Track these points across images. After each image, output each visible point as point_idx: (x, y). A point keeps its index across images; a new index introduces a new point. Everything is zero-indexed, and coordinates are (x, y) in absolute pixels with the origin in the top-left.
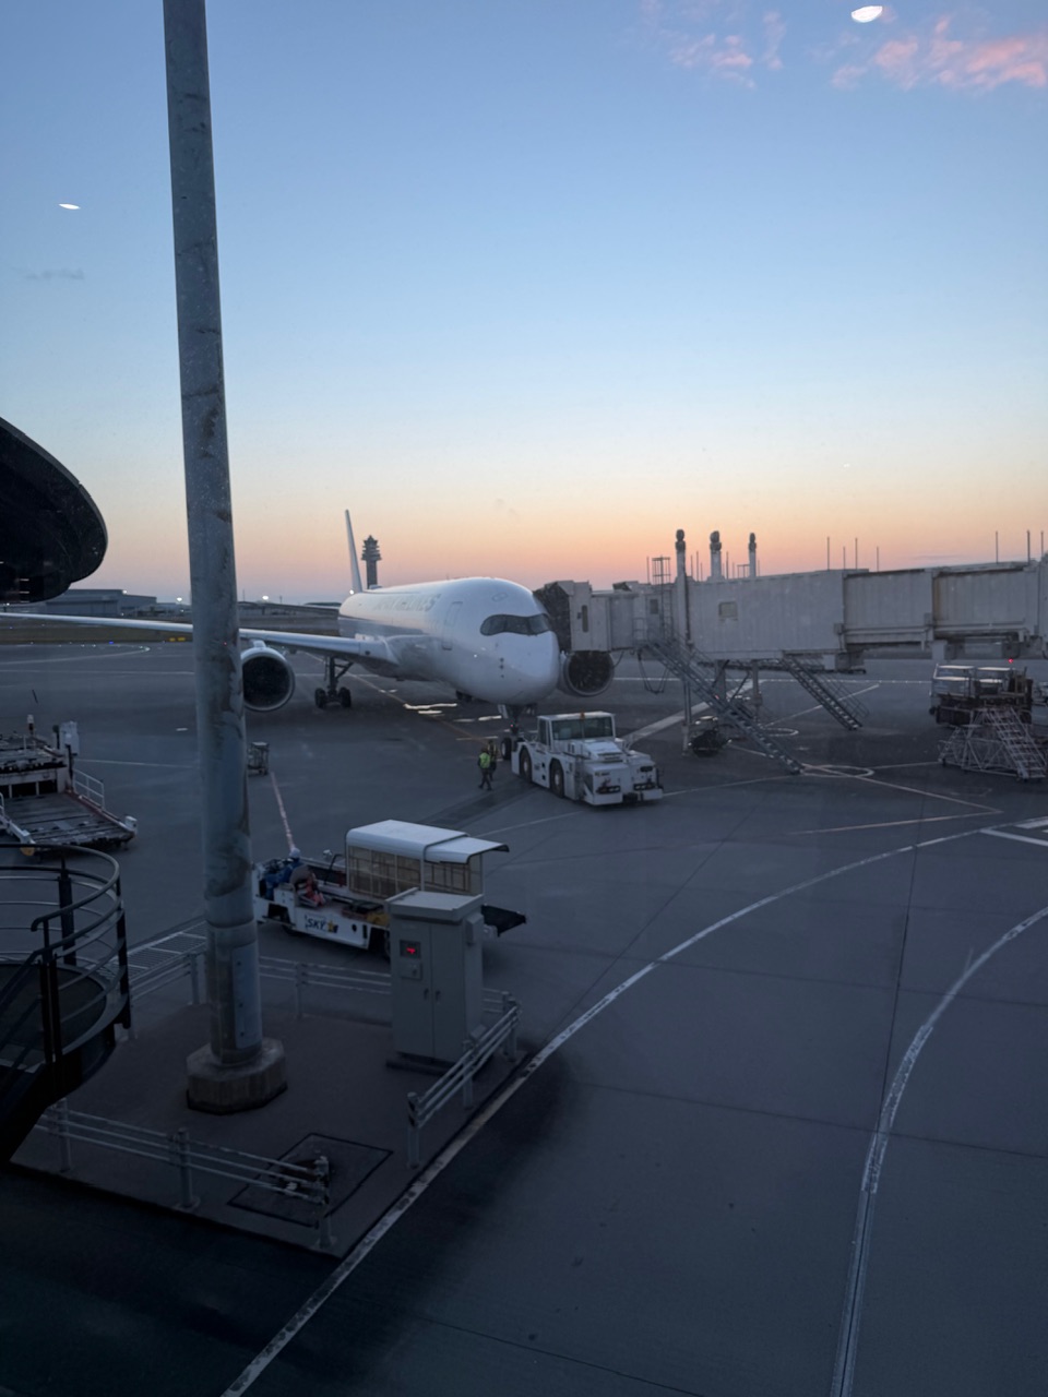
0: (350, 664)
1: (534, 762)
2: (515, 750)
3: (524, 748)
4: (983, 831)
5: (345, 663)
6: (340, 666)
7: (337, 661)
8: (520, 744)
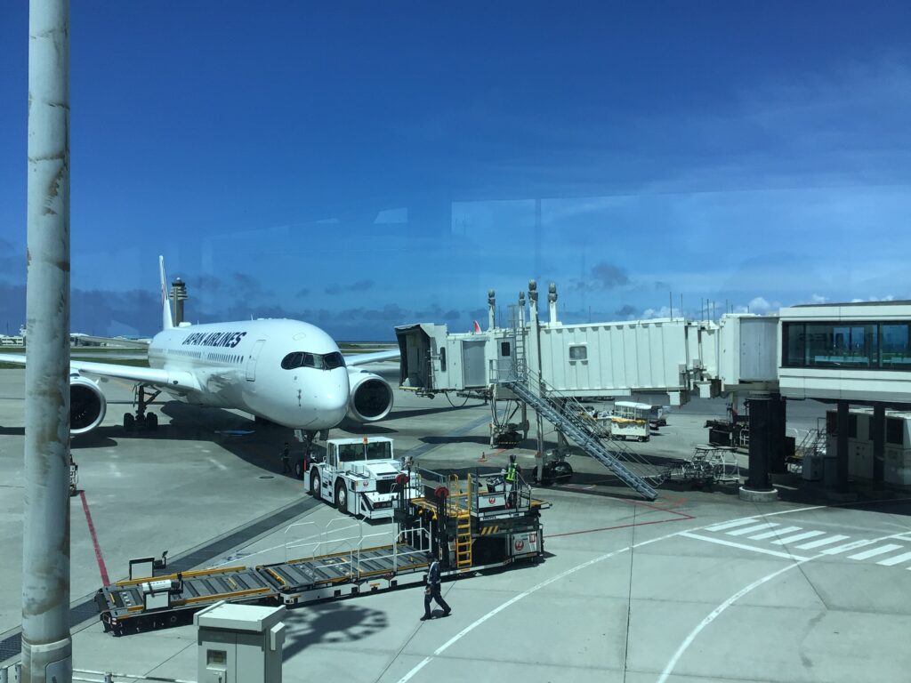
0: (159, 392)
1: (323, 480)
2: (308, 469)
3: (315, 468)
4: (681, 533)
5: (154, 391)
6: (149, 394)
7: (146, 390)
8: (312, 465)
